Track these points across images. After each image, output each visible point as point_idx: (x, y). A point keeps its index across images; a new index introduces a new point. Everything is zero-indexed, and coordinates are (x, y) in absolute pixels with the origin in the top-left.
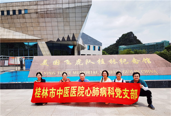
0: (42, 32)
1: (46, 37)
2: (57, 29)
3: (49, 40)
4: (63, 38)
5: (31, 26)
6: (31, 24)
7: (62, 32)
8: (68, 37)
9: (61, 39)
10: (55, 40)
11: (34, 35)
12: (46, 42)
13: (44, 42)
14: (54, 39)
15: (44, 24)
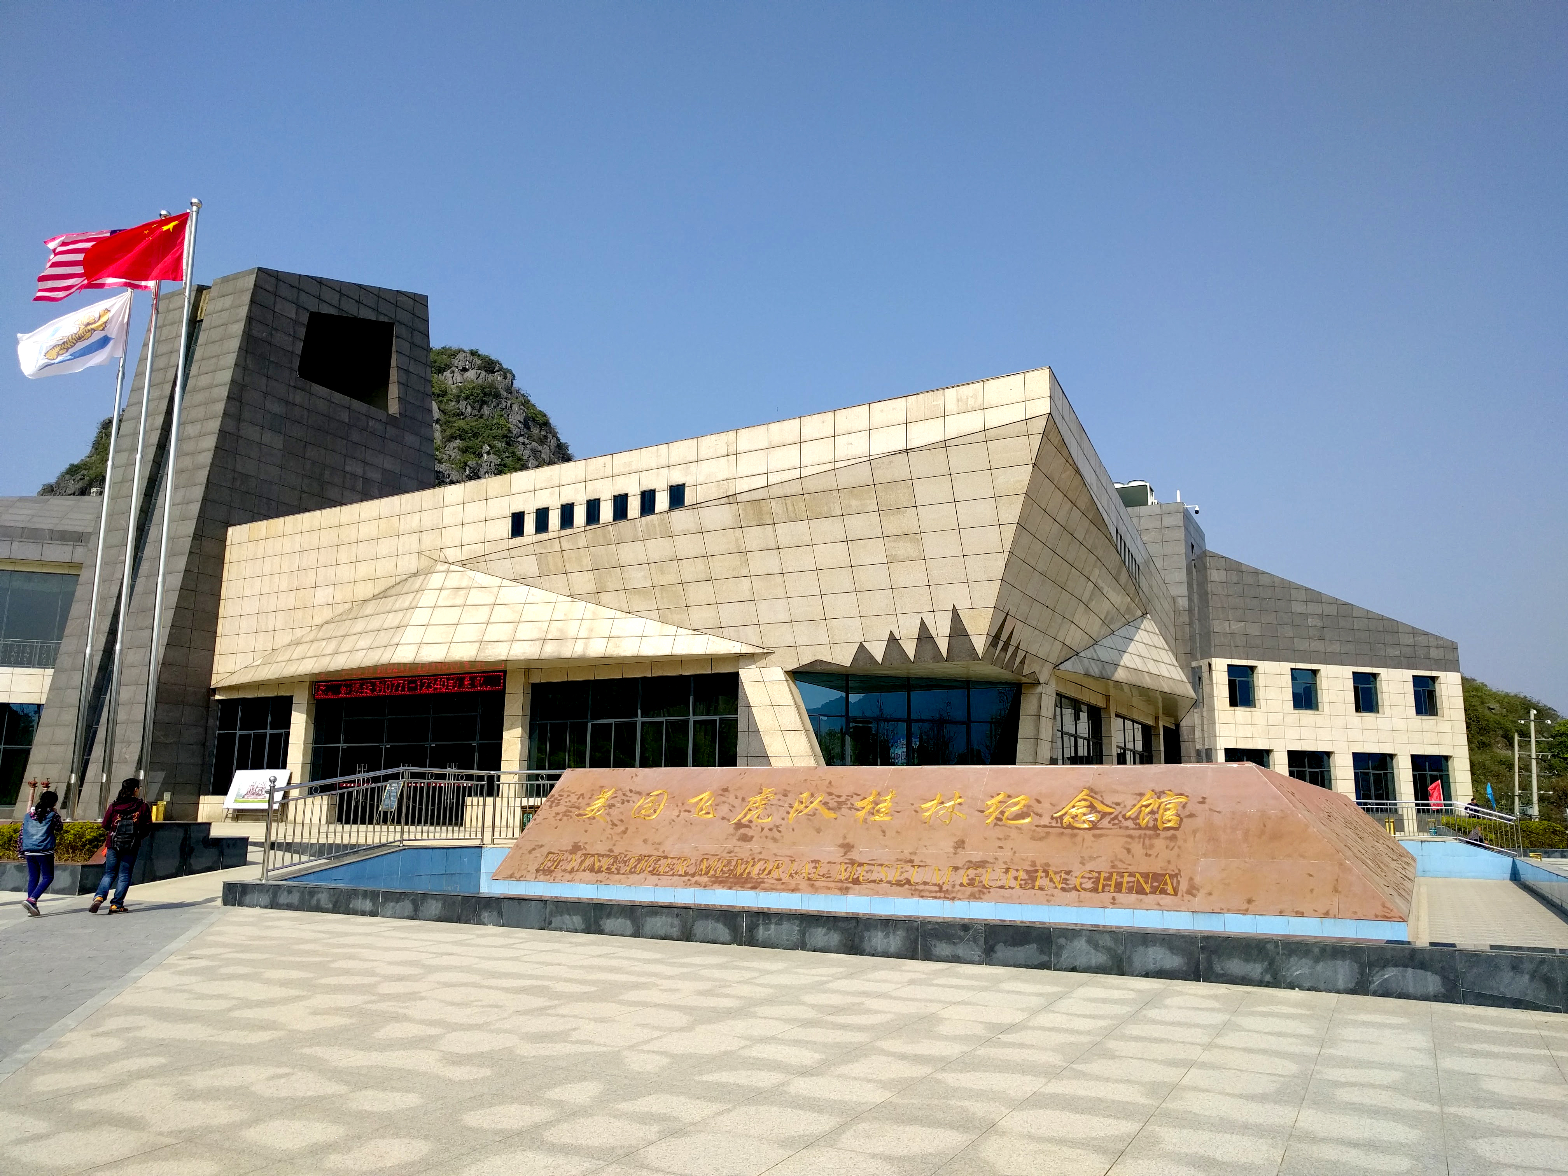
0: (763, 606)
1: (790, 640)
2: (849, 586)
3: (806, 659)
4: (892, 640)
5: (703, 576)
6: (700, 564)
7: (880, 602)
8: (925, 637)
9: (878, 651)
10: (844, 656)
11: (717, 629)
12: (790, 668)
13: (777, 673)
14: (837, 649)
15: (771, 563)
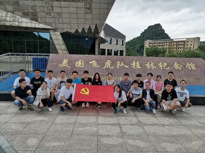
0: (56, 19)
1: (62, 27)
2: (76, 17)
3: (65, 31)
4: (83, 29)
5: (42, 11)
6: (42, 8)
7: (82, 21)
8: (90, 29)
9: (80, 31)
10: (73, 31)
11: (45, 23)
12: (61, 32)
13: (59, 33)
14: (72, 29)
15: (59, 10)
